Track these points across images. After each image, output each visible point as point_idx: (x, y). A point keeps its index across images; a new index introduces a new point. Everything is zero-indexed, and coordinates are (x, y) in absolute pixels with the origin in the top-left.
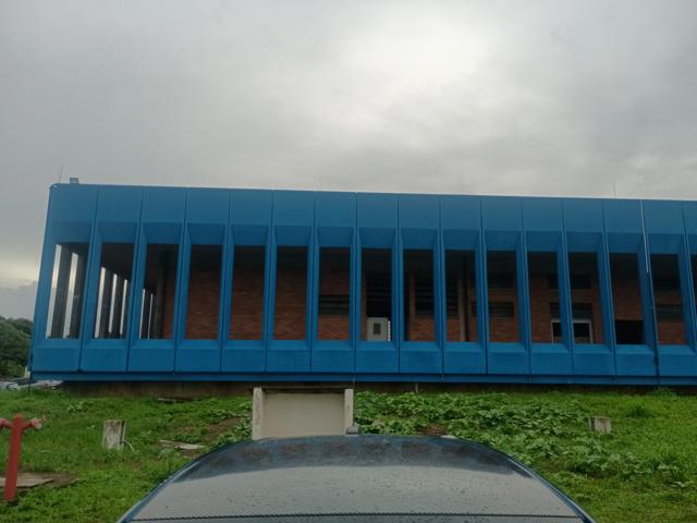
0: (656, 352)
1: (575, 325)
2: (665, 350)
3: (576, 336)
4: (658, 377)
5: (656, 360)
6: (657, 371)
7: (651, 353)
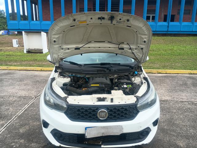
0: (169, 24)
1: (152, 16)
2: (171, 23)
3: (152, 19)
4: (168, 31)
5: (168, 27)
6: (168, 29)
7: (167, 24)
